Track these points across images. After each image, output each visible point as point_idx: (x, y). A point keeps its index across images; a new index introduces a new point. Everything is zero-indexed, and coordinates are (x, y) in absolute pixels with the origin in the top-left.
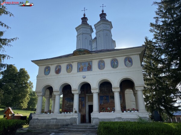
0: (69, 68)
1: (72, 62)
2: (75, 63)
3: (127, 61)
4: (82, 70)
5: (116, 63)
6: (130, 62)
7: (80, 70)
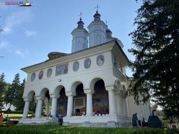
0: (49, 72)
1: (52, 66)
2: (54, 67)
3: (100, 60)
4: (60, 74)
5: (89, 63)
6: (102, 60)
7: (58, 73)
